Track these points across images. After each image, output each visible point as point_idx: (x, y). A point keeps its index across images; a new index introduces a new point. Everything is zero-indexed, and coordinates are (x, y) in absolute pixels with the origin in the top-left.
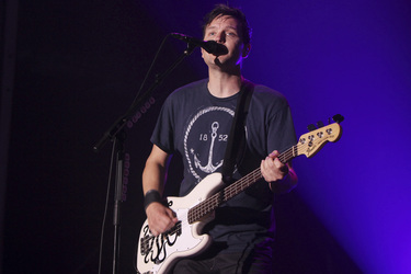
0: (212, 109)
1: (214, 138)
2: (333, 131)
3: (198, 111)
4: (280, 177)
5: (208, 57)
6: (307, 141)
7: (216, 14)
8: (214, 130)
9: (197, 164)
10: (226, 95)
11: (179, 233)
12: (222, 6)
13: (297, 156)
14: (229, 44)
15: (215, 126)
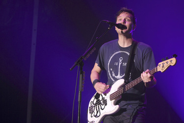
0: (120, 52)
1: (120, 64)
2: (173, 61)
3: (114, 53)
4: (150, 81)
5: (118, 30)
6: (162, 65)
7: (122, 11)
8: (121, 60)
9: (114, 75)
10: (126, 46)
11: (106, 105)
12: (124, 8)
13: (157, 72)
14: (127, 24)
15: (121, 59)
